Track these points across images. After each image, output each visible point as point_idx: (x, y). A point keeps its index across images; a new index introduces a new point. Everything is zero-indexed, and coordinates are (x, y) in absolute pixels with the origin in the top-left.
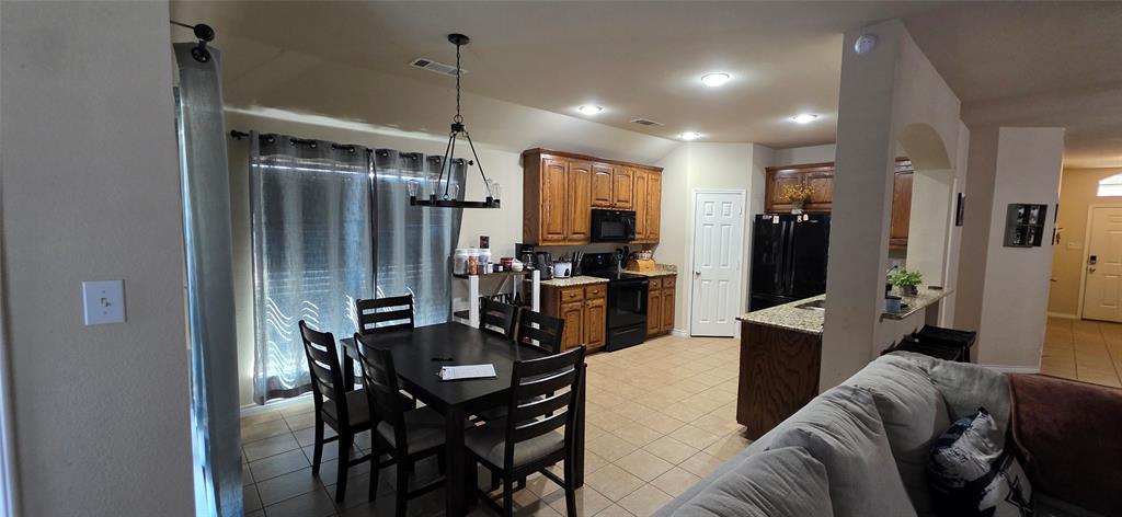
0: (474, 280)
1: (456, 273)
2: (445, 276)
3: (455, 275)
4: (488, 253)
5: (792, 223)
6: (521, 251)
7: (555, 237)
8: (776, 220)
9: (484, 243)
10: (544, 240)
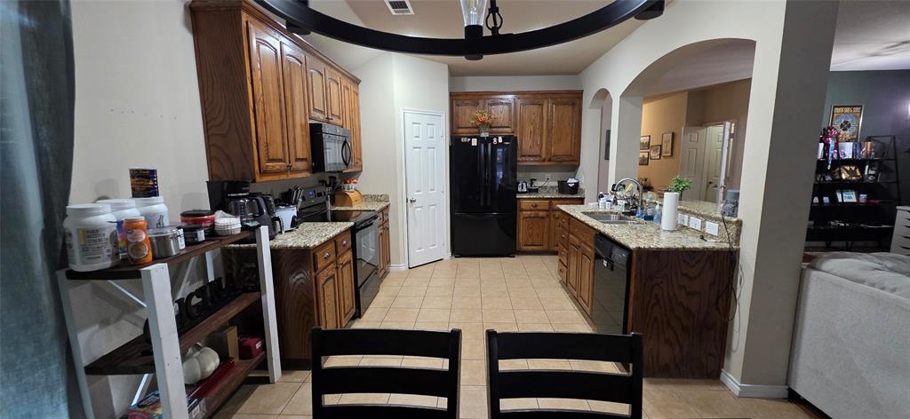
0: (159, 274)
1: (79, 267)
2: (44, 287)
3: (74, 276)
4: (158, 206)
5: (490, 144)
6: (224, 193)
7: (277, 165)
8: (474, 142)
9: (144, 183)
10: (264, 173)
